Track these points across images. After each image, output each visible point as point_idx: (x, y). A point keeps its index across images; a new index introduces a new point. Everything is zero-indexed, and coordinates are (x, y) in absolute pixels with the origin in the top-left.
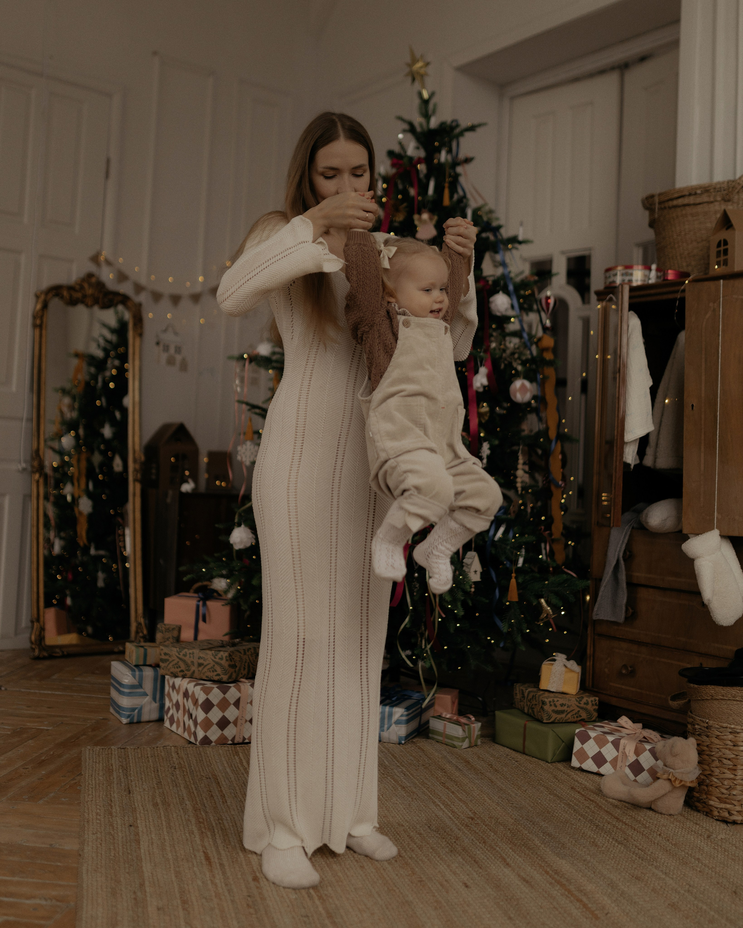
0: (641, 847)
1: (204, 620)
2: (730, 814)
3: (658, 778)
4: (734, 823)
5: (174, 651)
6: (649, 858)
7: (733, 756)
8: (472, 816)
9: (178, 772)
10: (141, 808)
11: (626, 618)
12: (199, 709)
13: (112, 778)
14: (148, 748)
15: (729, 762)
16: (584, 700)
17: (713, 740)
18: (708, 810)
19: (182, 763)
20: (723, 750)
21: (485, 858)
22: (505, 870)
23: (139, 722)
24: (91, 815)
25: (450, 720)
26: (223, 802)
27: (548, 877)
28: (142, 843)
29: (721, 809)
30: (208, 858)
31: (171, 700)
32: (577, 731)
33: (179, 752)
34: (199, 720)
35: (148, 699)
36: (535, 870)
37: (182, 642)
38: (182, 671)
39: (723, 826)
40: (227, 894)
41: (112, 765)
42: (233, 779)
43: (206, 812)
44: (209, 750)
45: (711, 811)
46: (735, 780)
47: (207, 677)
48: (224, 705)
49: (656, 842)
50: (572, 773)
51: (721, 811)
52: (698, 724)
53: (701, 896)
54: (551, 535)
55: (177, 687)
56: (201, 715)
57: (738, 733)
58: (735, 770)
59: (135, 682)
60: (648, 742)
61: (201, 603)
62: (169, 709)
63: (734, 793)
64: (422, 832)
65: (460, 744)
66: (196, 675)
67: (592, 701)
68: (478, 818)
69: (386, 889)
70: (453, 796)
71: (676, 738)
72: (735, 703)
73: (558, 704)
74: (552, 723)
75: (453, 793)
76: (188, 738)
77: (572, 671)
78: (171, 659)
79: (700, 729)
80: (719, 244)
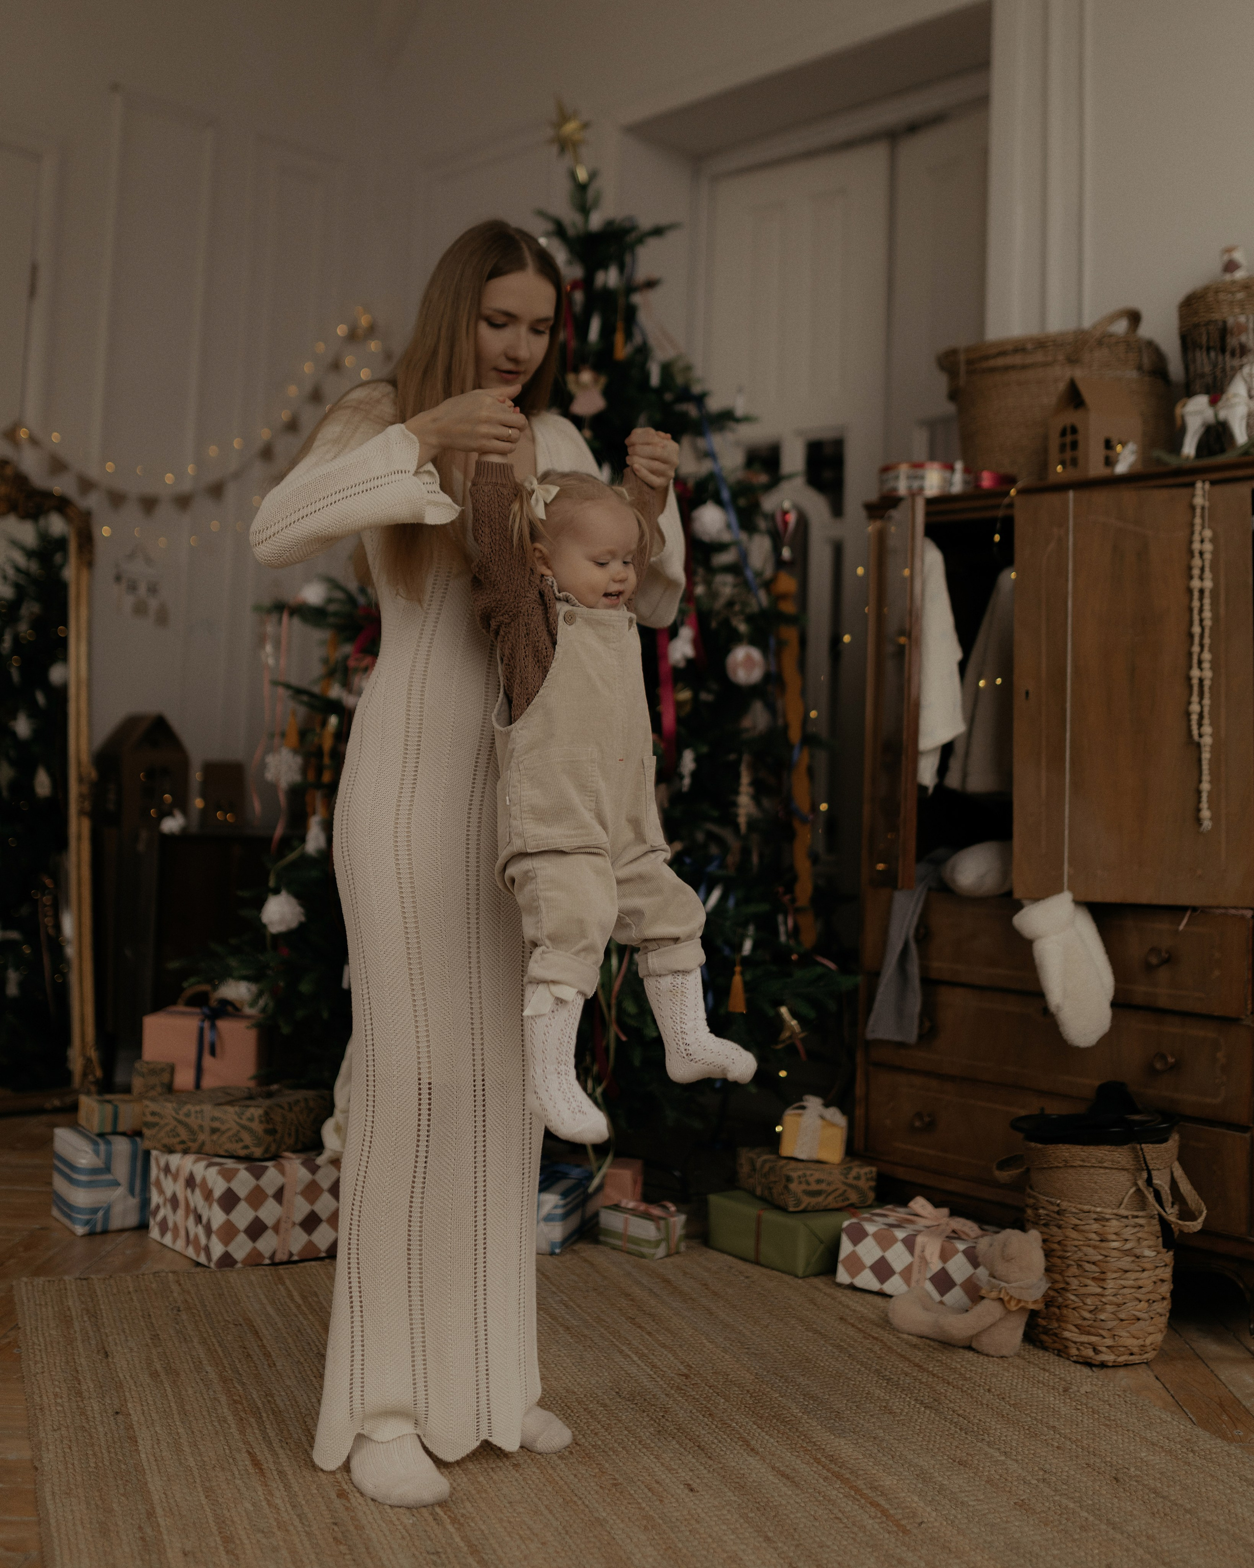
0: (961, 1412)
1: (213, 1053)
2: (1096, 1351)
3: (983, 1298)
4: (1103, 1365)
5: (168, 1108)
6: (976, 1429)
7: (1100, 1257)
8: (685, 1371)
9: (184, 1317)
10: (131, 1382)
11: (921, 1037)
12: (216, 1207)
13: (72, 1332)
14: (128, 1278)
15: (1094, 1268)
16: (854, 1173)
17: (1068, 1234)
18: (1061, 1347)
19: (190, 1301)
20: (1084, 1249)
21: (716, 1441)
22: (749, 1458)
23: (105, 1232)
24: (45, 1398)
25: (634, 1212)
26: (269, 1366)
27: (820, 1468)
28: (140, 1441)
29: (1082, 1343)
30: (256, 1463)
31: (161, 1192)
32: (846, 1224)
33: (182, 1282)
34: (215, 1226)
35: (120, 1191)
36: (798, 1456)
37: (178, 1091)
38: (183, 1142)
39: (1086, 1371)
40: (297, 1522)
41: (69, 1309)
42: (280, 1325)
43: (243, 1384)
44: (232, 1276)
45: (1066, 1347)
46: (1102, 1295)
47: (226, 1151)
48: (257, 1198)
49: (985, 1402)
50: (839, 1293)
51: (1081, 1348)
52: (1043, 1208)
53: (1065, 1487)
54: (793, 900)
55: (173, 1168)
56: (217, 1217)
57: (1108, 1220)
58: (1104, 1280)
59: (99, 1163)
60: (959, 1238)
61: (206, 1025)
62: (158, 1207)
63: (1103, 1318)
64: (607, 1401)
65: (652, 1251)
66: (208, 1148)
67: (866, 1174)
68: (695, 1375)
69: (561, 1501)
70: (650, 1339)
71: (1009, 1231)
72: (1102, 1171)
73: (812, 1180)
74: (804, 1211)
75: (649, 1334)
76: (194, 1257)
77: (833, 1125)
78: (162, 1122)
79: (1047, 1215)
80: (1064, 432)
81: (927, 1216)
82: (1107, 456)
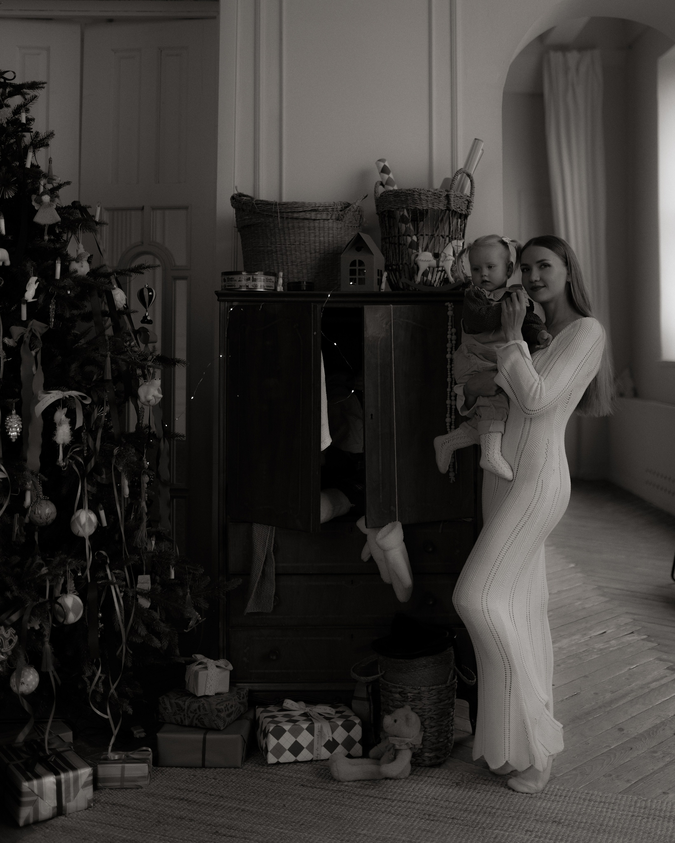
11: (274, 607)
29: (433, 756)
80: (353, 263)
81: (295, 709)
82: (378, 279)
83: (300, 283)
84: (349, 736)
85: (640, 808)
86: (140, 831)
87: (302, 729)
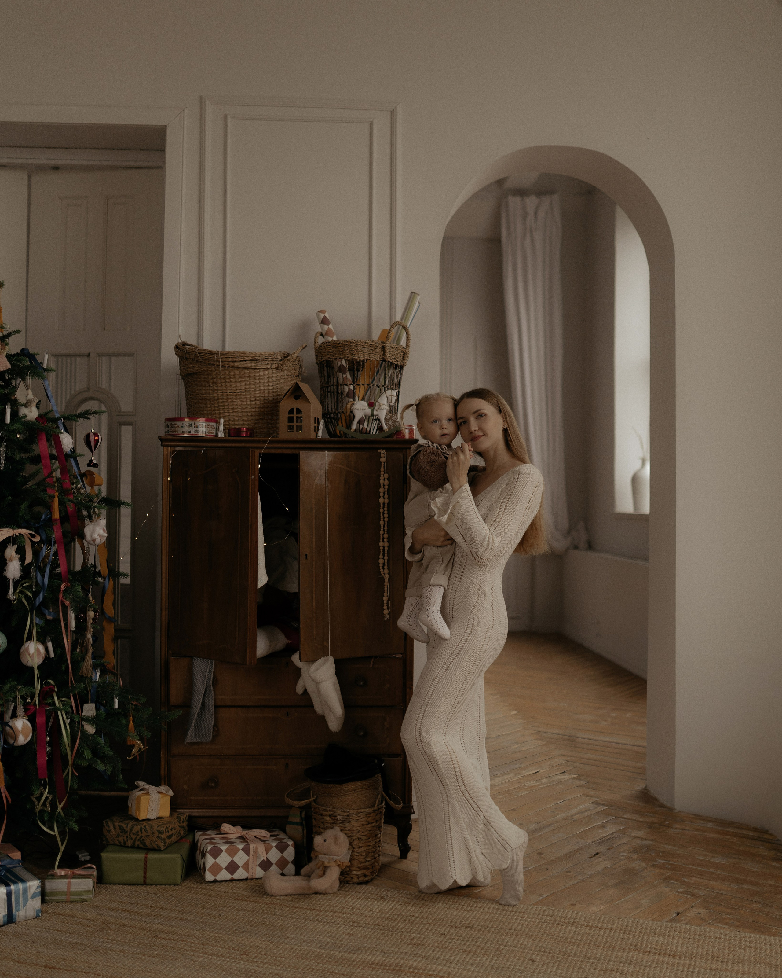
11: (213, 737)
32: (208, 849)
60: (267, 840)
67: (185, 818)
80: (291, 411)
81: (233, 832)
82: (315, 427)
83: (240, 429)
84: (282, 857)
85: (547, 916)
86: (85, 936)
87: (238, 850)
